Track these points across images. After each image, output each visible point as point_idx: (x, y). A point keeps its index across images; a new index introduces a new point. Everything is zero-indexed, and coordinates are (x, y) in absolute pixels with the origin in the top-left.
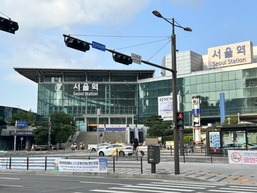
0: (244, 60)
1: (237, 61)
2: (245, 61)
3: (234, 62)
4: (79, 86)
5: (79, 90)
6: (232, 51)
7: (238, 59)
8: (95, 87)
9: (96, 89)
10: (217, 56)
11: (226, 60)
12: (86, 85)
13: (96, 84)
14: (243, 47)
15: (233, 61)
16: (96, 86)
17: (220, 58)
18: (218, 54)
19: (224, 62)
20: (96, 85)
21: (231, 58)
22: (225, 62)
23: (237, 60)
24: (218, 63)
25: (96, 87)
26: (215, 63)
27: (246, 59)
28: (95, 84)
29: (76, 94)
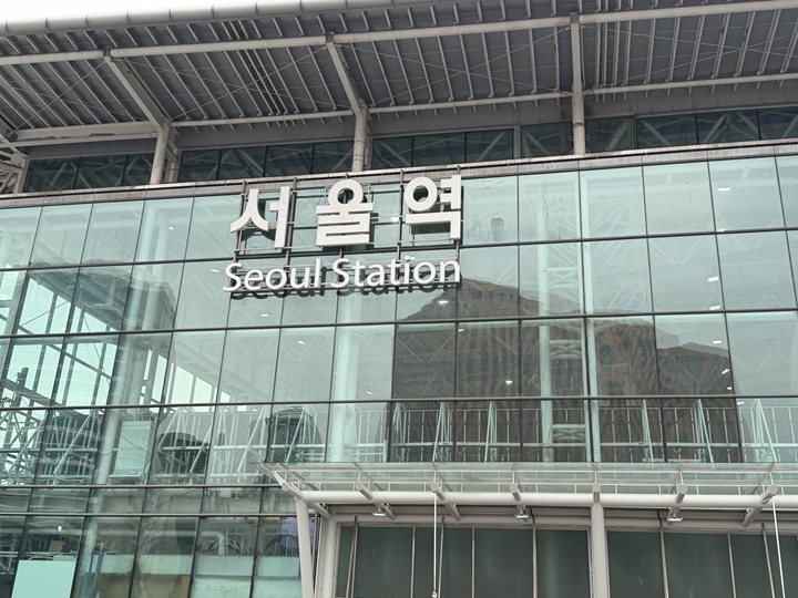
4: (280, 206)
5: (280, 242)
8: (435, 209)
9: (445, 227)
12: (346, 196)
13: (444, 184)
16: (445, 198)
20: (448, 191)
25: (448, 208)
28: (437, 183)
29: (247, 279)
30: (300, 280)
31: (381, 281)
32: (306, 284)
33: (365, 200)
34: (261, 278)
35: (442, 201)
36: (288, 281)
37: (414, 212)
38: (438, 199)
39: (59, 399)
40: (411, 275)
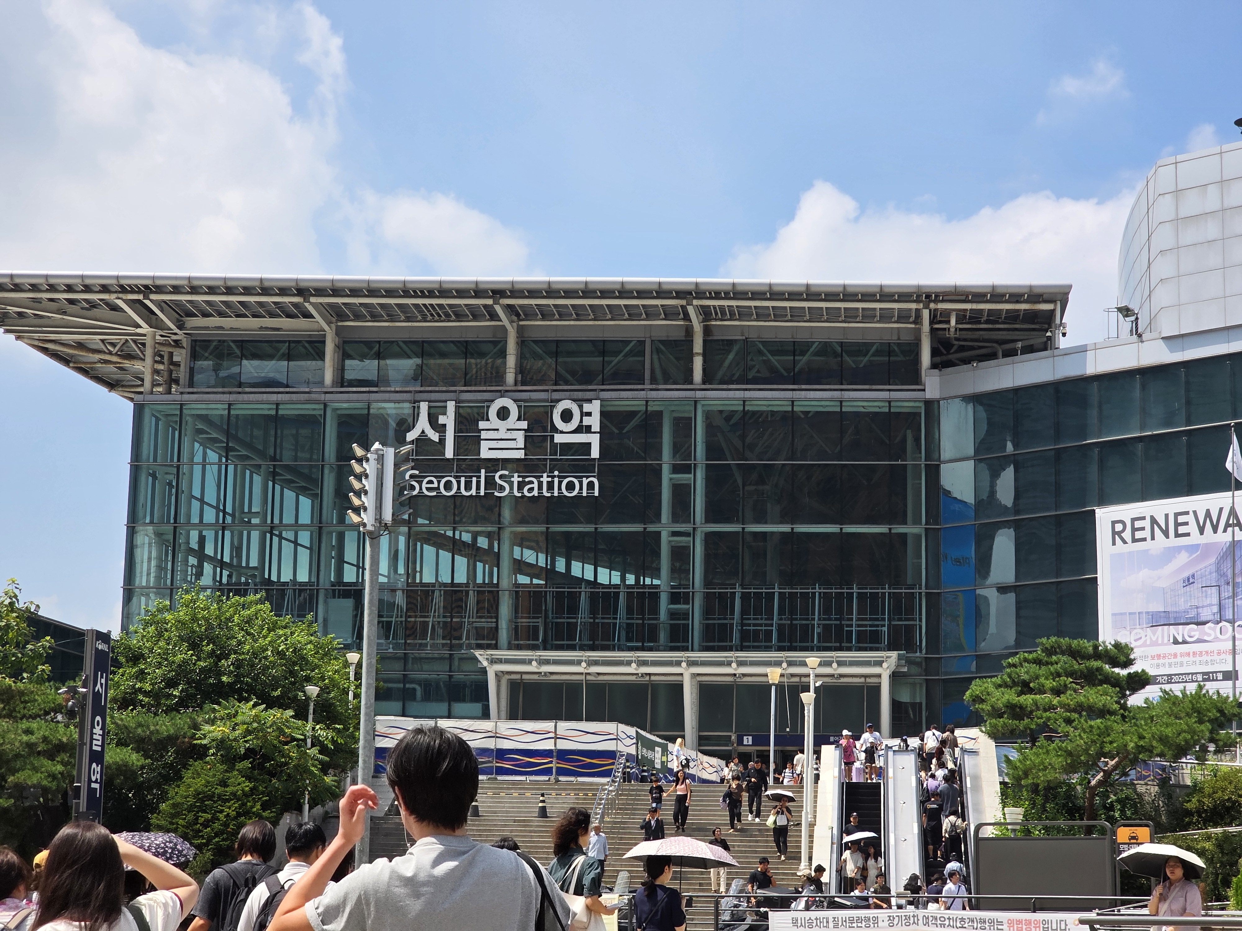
4: (448, 420)
5: (449, 453)
8: (579, 430)
9: (587, 447)
12: (503, 414)
13: (587, 407)
16: (587, 421)
20: (589, 414)
25: (589, 429)
28: (581, 407)
29: (424, 485)
30: (468, 487)
31: (535, 493)
32: (473, 492)
33: (519, 419)
34: (436, 485)
35: (584, 424)
36: (459, 488)
37: (562, 432)
38: (581, 421)
39: (274, 578)
40: (560, 488)
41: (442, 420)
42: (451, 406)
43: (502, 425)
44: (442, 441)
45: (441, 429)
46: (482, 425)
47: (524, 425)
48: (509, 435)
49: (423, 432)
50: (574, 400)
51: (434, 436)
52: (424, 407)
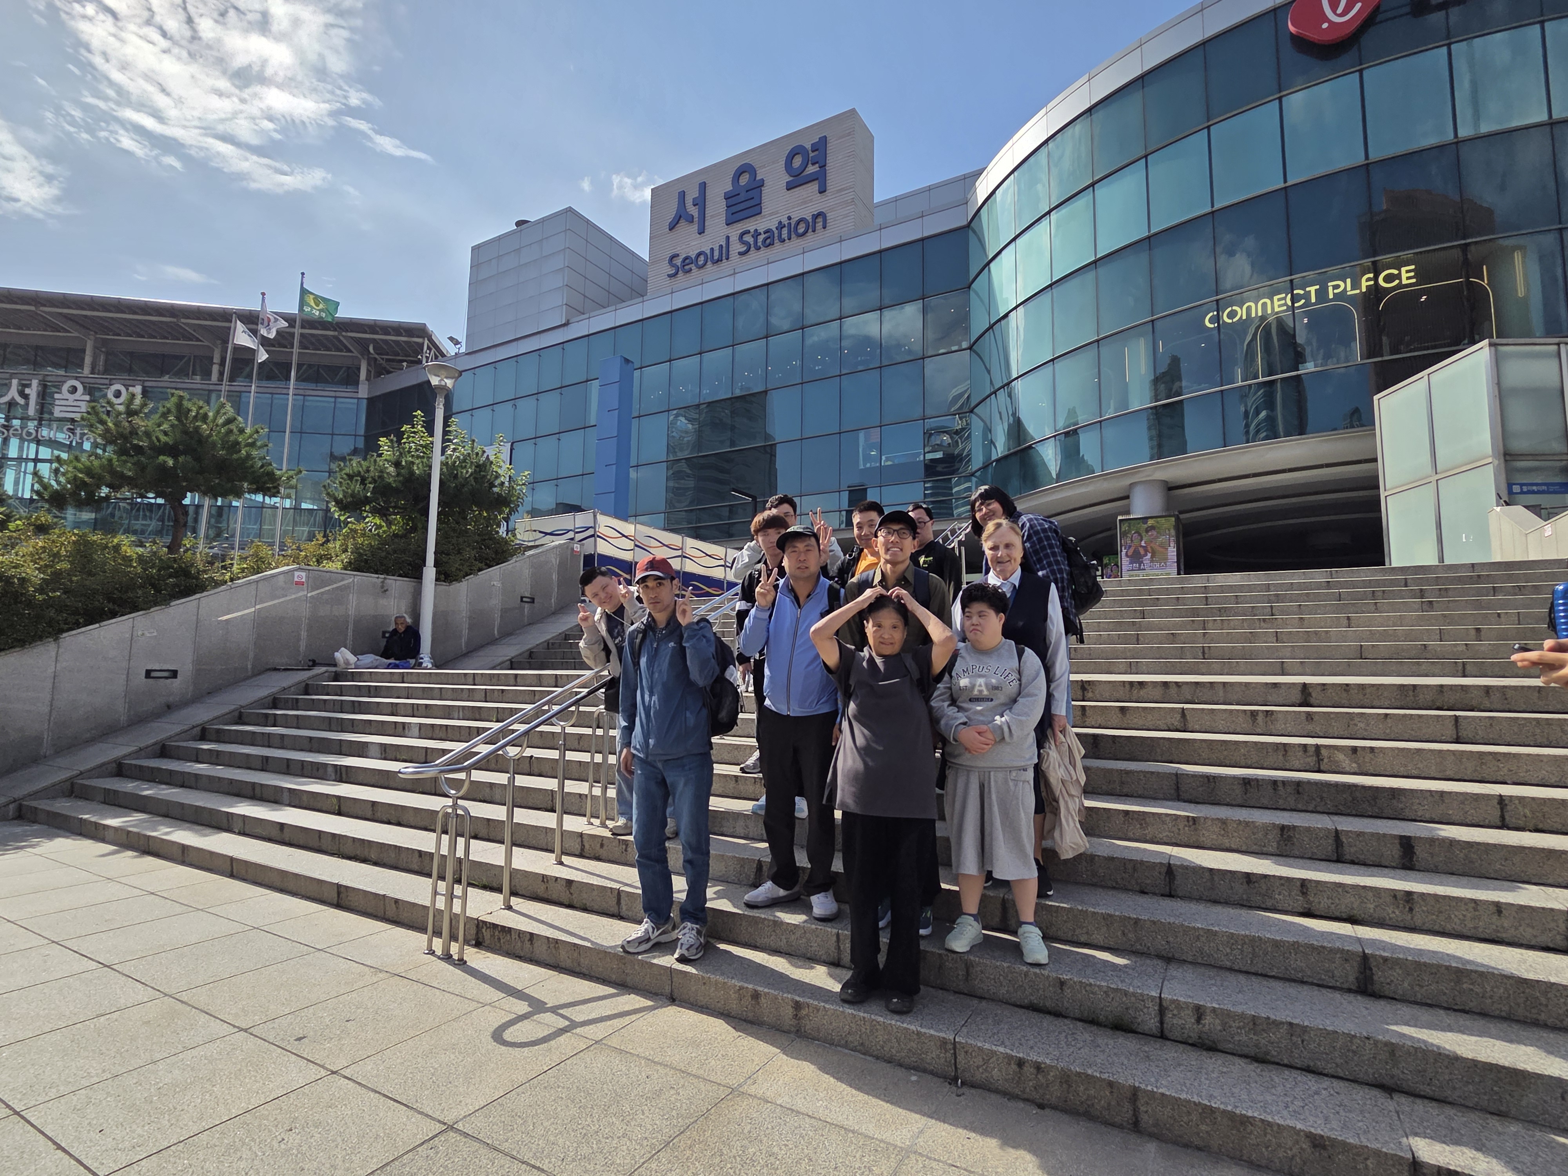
0: (819, 225)
1: (785, 231)
2: (824, 228)
3: (768, 241)
4: (33, 392)
5: (31, 412)
6: (763, 180)
7: (785, 221)
10: (691, 220)
11: (728, 238)
12: (74, 390)
13: (131, 389)
14: (815, 147)
15: (761, 238)
17: (701, 231)
18: (694, 211)
19: (721, 246)
21: (751, 225)
22: (724, 249)
23: (781, 226)
24: (693, 257)
26: (678, 262)
27: (829, 216)
28: (127, 389)
29: (11, 432)
33: (83, 394)
34: (19, 432)
36: (35, 435)
41: (27, 391)
42: (35, 383)
43: (71, 397)
44: (27, 404)
45: (26, 397)
46: (56, 396)
47: (87, 398)
48: (75, 403)
49: (13, 398)
50: (124, 385)
51: (21, 401)
52: (15, 382)
